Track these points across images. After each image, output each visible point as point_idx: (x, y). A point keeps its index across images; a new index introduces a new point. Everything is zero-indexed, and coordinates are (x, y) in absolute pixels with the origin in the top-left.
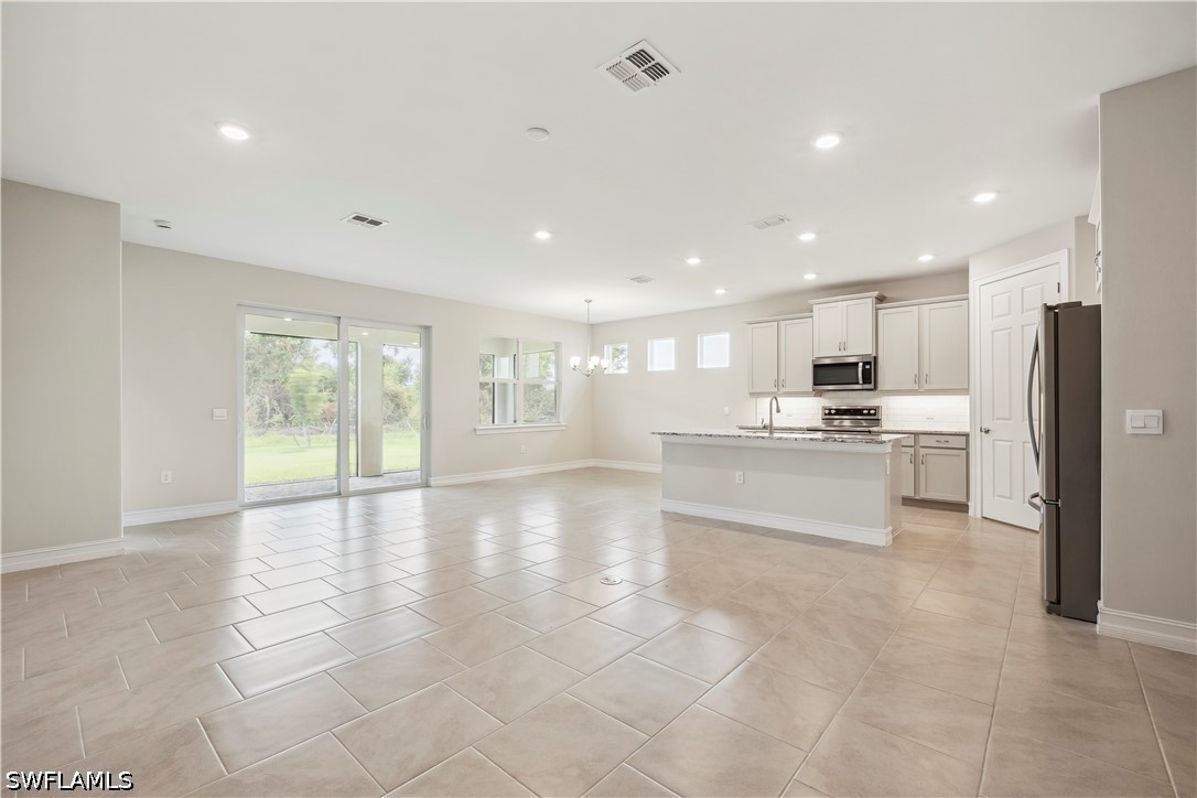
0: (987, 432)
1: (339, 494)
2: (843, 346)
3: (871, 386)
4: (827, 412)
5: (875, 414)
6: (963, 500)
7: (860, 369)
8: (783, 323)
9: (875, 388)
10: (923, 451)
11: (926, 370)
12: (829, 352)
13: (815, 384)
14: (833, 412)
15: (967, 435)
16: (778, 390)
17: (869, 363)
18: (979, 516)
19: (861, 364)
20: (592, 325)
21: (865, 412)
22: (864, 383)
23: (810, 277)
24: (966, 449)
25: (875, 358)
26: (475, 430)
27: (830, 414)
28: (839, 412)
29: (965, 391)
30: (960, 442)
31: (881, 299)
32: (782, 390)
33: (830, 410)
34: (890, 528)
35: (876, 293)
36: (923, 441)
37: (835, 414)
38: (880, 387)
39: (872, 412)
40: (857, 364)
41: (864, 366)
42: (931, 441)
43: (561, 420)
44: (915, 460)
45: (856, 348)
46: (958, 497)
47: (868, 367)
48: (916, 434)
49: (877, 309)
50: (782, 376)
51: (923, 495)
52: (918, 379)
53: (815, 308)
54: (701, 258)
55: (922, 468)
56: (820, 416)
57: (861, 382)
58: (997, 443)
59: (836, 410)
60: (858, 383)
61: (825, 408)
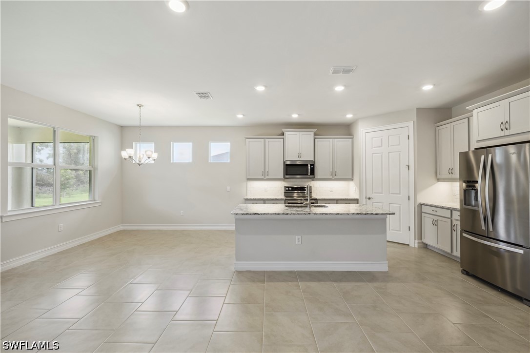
0: (369, 199)
2: (300, 156)
3: (313, 176)
4: (287, 189)
7: (309, 168)
8: (267, 140)
9: (315, 177)
11: (335, 170)
12: (293, 157)
13: (285, 175)
15: (357, 200)
16: (265, 177)
17: (312, 165)
19: (309, 165)
20: (122, 128)
22: (311, 175)
23: (295, 117)
25: (314, 162)
27: (289, 190)
28: (294, 189)
29: (351, 180)
32: (267, 177)
33: (289, 188)
35: (314, 130)
37: (291, 190)
40: (307, 165)
43: (97, 198)
45: (307, 157)
47: (312, 167)
49: (315, 139)
50: (266, 170)
52: (332, 173)
53: (286, 134)
54: (266, 87)
56: (283, 191)
57: (309, 174)
58: (374, 203)
59: (292, 188)
60: (308, 175)
61: (286, 187)
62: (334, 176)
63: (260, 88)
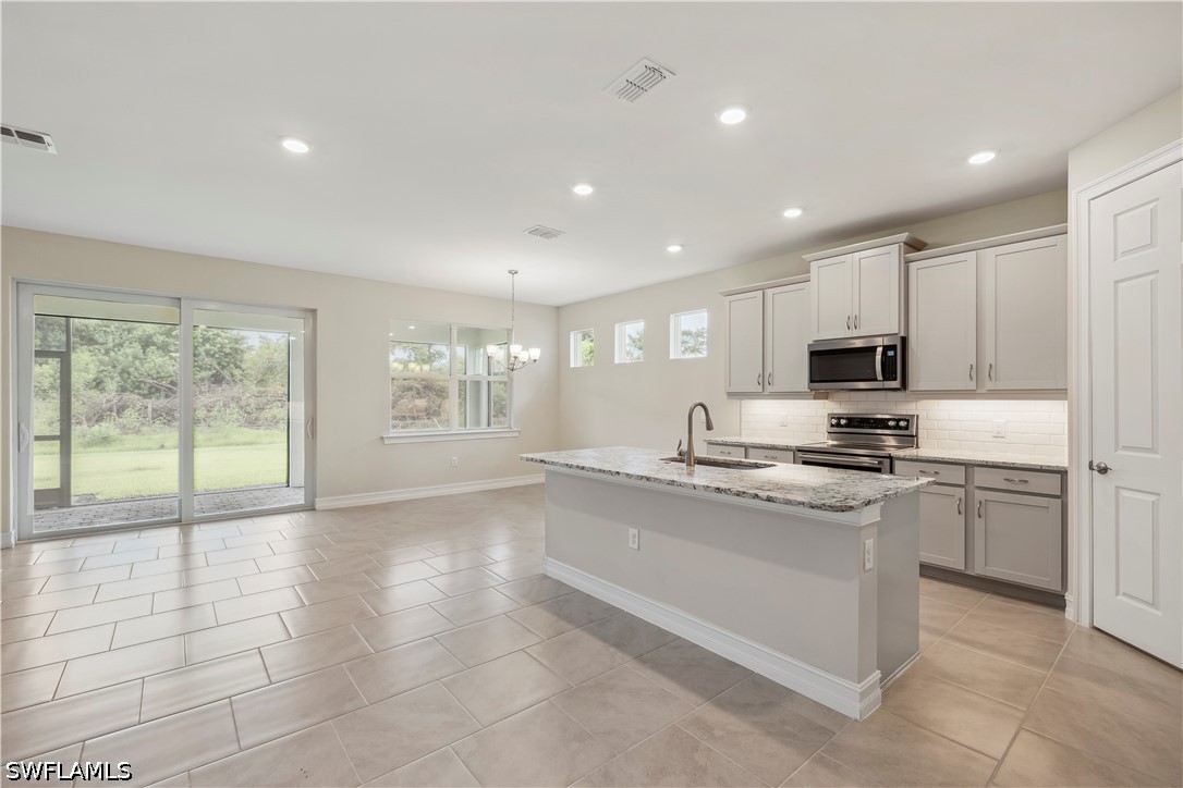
0: (1103, 470)
1: (177, 522)
2: (853, 322)
3: (896, 384)
4: (834, 422)
5: (907, 428)
6: (1057, 587)
7: (878, 358)
8: (769, 292)
9: (904, 386)
10: (979, 495)
11: (989, 359)
12: (834, 331)
13: (812, 381)
14: (843, 422)
15: (1062, 473)
16: (765, 387)
17: (893, 347)
18: (1085, 623)
19: (880, 350)
20: (558, 309)
21: (891, 423)
22: (885, 379)
23: (794, 216)
24: (1062, 496)
25: (904, 340)
26: (382, 438)
27: (838, 425)
28: (851, 423)
29: (1059, 393)
30: (1051, 484)
31: (915, 246)
32: (769, 389)
33: (839, 419)
34: (877, 674)
35: (904, 236)
36: (981, 477)
37: (846, 426)
38: (913, 385)
39: (902, 424)
40: (874, 349)
41: (884, 353)
42: (996, 479)
43: (512, 424)
44: (966, 509)
45: (877, 324)
46: (1046, 581)
47: (891, 353)
48: (968, 466)
49: (907, 262)
50: (769, 370)
51: (979, 569)
52: (976, 372)
53: (814, 266)
54: (590, 184)
55: (979, 524)
56: (825, 426)
57: (880, 377)
58: (1125, 493)
59: (847, 419)
60: (876, 380)
61: (832, 416)
62: (980, 383)
63: (583, 190)
